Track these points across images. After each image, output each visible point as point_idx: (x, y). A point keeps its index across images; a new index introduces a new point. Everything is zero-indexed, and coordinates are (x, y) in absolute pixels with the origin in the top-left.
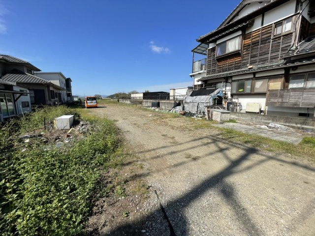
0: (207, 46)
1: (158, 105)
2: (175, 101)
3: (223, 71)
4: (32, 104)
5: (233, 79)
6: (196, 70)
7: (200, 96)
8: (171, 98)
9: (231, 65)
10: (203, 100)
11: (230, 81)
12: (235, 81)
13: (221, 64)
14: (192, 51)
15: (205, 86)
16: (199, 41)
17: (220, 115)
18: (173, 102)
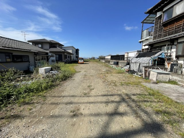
0: (155, 15)
1: (117, 64)
2: (127, 62)
3: (169, 35)
4: (56, 61)
5: (179, 41)
6: (144, 37)
7: (143, 58)
8: (126, 59)
9: (178, 28)
10: (144, 61)
11: (175, 43)
12: (181, 43)
13: (167, 28)
14: (142, 23)
15: (150, 49)
16: (147, 13)
17: (156, 75)
18: (126, 62)
